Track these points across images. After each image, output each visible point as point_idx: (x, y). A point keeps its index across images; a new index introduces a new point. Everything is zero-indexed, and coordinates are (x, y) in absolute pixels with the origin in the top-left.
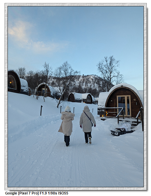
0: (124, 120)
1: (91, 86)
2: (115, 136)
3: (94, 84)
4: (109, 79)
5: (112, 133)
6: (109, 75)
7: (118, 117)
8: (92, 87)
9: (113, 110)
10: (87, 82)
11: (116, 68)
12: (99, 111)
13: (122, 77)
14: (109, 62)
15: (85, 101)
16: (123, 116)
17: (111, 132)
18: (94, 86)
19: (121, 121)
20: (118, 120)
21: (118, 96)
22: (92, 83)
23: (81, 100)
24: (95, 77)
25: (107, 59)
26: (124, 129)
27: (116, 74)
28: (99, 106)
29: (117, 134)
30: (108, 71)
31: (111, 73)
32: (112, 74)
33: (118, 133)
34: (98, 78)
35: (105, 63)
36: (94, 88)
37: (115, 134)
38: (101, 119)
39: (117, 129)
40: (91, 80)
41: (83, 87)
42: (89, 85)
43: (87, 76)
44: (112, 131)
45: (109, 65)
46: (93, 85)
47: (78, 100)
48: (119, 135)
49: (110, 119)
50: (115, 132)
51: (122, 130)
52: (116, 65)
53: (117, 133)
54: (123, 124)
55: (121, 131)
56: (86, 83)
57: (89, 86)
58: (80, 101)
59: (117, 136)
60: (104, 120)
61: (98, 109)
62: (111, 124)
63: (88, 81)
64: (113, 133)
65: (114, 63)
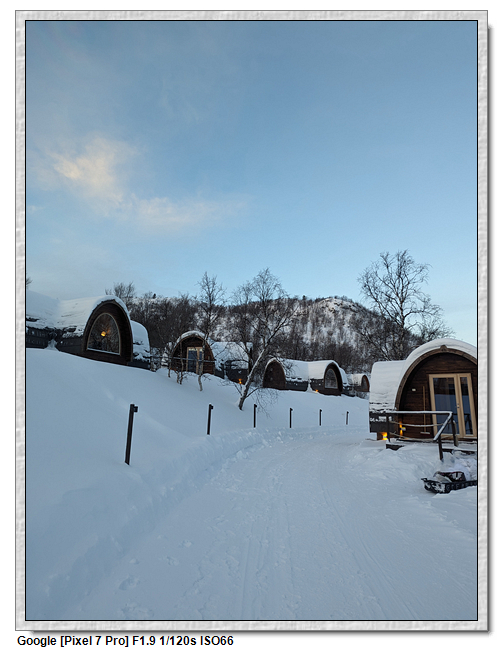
0: (456, 448)
1: (330, 334)
2: (438, 494)
3: (340, 329)
4: (398, 318)
5: (426, 487)
6: (396, 306)
7: (440, 441)
8: (335, 336)
9: (419, 419)
10: (317, 321)
11: (418, 285)
12: (373, 420)
13: (440, 312)
14: (394, 268)
15: (317, 385)
16: (454, 437)
17: (423, 484)
18: (342, 335)
19: (450, 451)
20: (442, 451)
21: (432, 377)
22: (333, 323)
23: (307, 383)
24: (345, 303)
25: (389, 260)
26: (459, 475)
27: (420, 305)
28: (372, 406)
29: (443, 489)
30: (394, 296)
31: (402, 302)
32: (407, 305)
33: (446, 484)
34: (353, 308)
35: (383, 273)
36: (342, 342)
37: (437, 488)
38: (388, 446)
39: (440, 473)
40: (331, 315)
41: (305, 336)
42: (325, 330)
43: (317, 301)
44: (426, 481)
45: (395, 276)
46: (338, 331)
47: (296, 382)
48: (447, 491)
49: (414, 446)
50: (435, 483)
51: (454, 476)
52: (418, 278)
53: (443, 486)
54: (456, 460)
55: (451, 479)
56: (316, 323)
57: (326, 335)
58: (301, 386)
59: (442, 493)
60: (395, 448)
61: (371, 413)
62: (420, 459)
63: (320, 319)
64: (431, 487)
65: (411, 271)
